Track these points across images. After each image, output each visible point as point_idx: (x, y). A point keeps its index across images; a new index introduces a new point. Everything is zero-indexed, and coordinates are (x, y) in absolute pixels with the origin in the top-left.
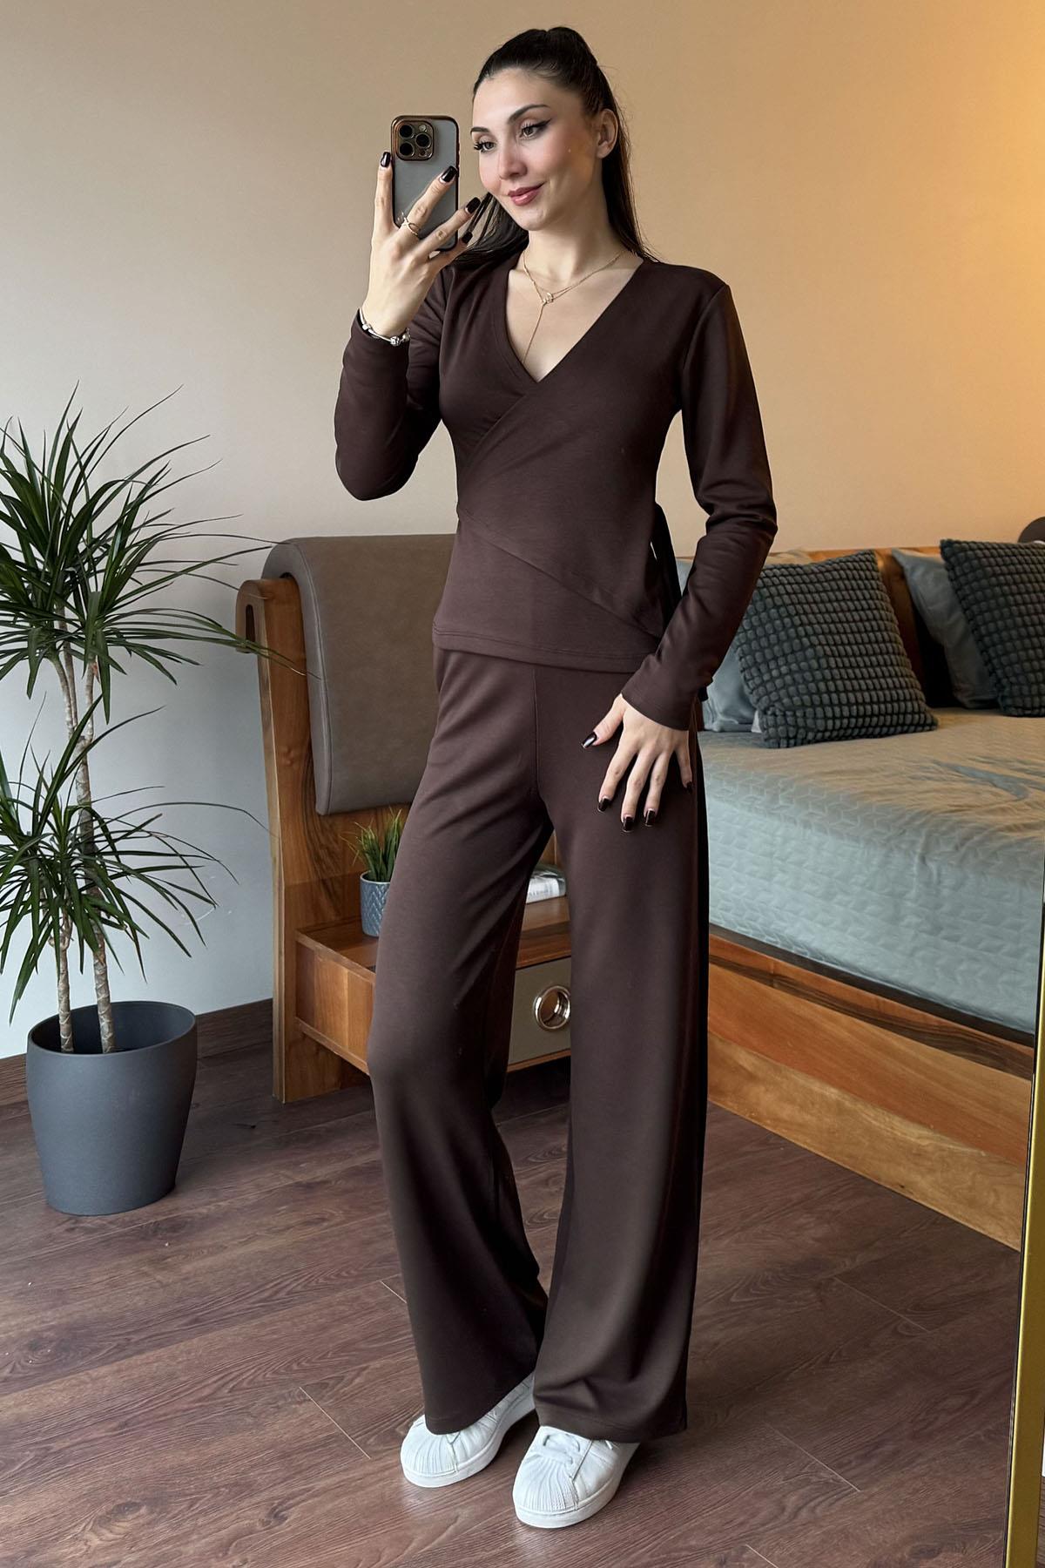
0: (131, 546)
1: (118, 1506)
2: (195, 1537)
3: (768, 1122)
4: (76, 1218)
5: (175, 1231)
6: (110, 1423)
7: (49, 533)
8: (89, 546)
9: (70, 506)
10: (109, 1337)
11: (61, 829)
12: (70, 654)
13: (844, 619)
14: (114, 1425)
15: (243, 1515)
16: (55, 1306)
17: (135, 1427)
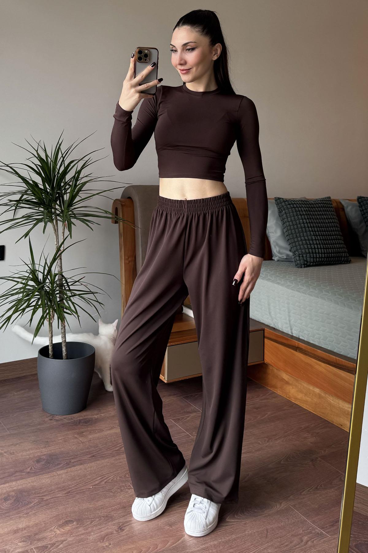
0: (79, 184)
1: (66, 521)
2: (92, 534)
3: (293, 399)
4: (53, 415)
5: (86, 423)
6: (64, 492)
7: (52, 180)
8: (65, 184)
9: (59, 170)
10: (64, 459)
11: (52, 281)
12: (57, 220)
13: (323, 222)
14: (65, 492)
15: (109, 528)
16: (45, 447)
17: (73, 493)
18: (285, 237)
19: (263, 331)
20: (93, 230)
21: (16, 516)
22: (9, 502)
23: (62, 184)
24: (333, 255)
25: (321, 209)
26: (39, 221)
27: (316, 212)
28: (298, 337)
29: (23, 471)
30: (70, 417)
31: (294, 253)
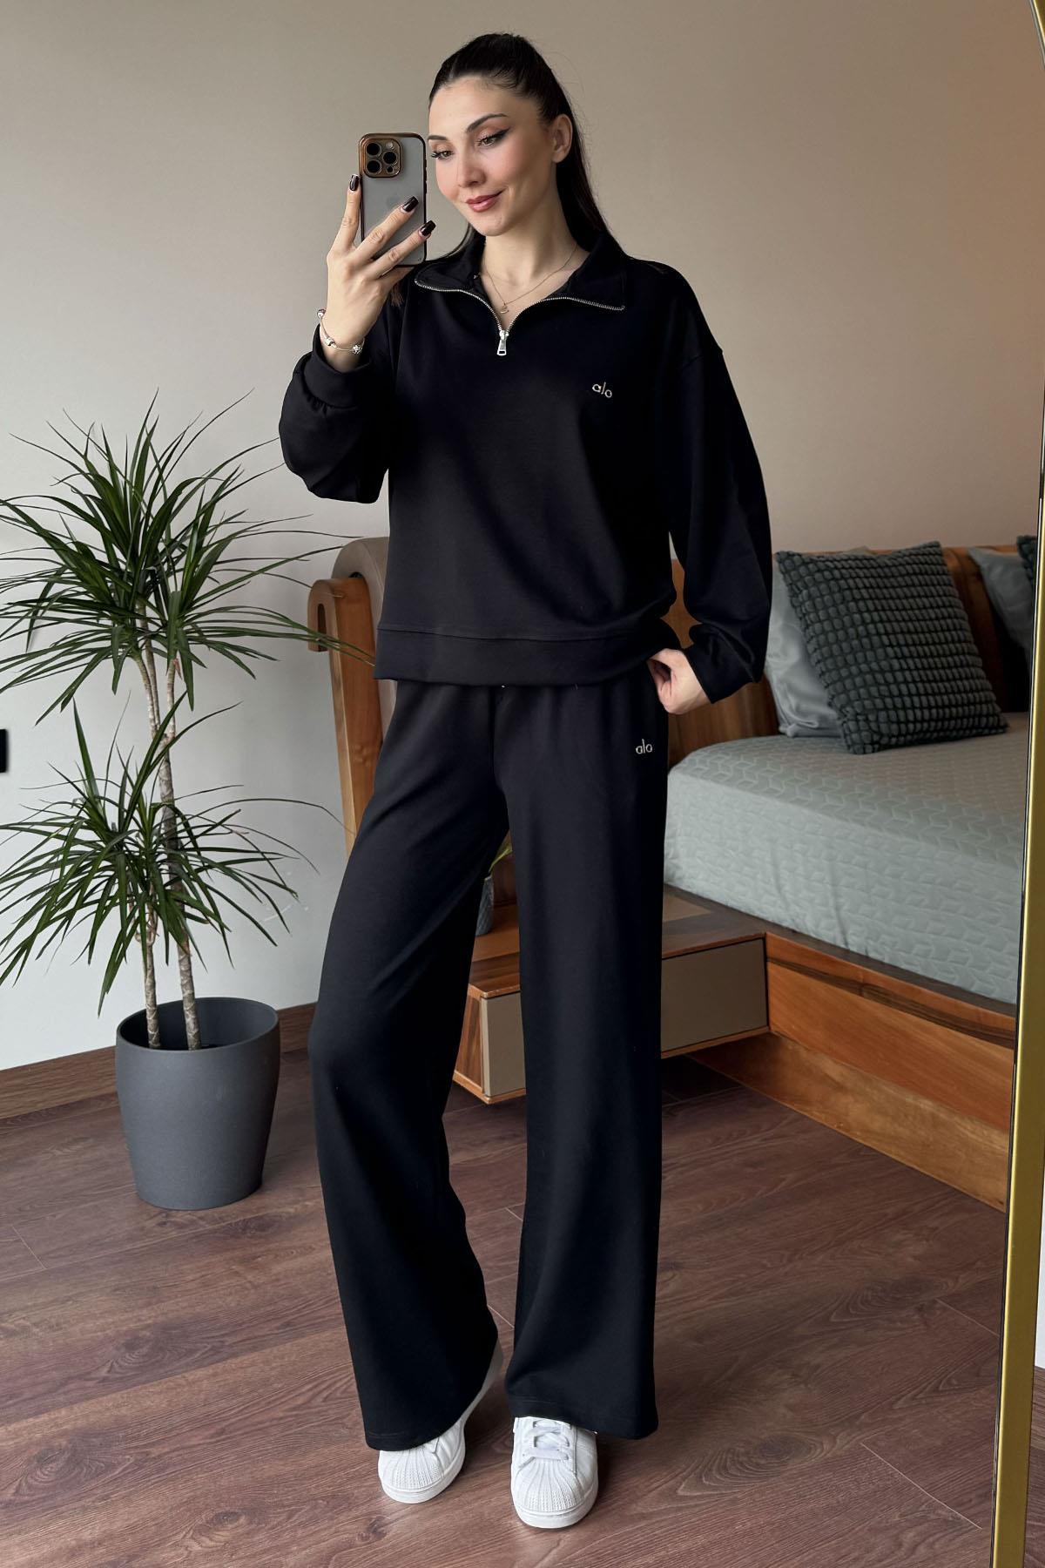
0: (208, 547)
1: (218, 1516)
2: (294, 1549)
3: (858, 1133)
4: (167, 1212)
5: (263, 1230)
6: (208, 1430)
7: (130, 537)
8: (168, 546)
9: (149, 507)
10: (203, 1338)
11: (146, 825)
12: (151, 651)
13: (921, 617)
14: (212, 1431)
15: (342, 1529)
16: (149, 1304)
17: (232, 1435)
18: (813, 667)
19: (761, 941)
20: (253, 676)
21: (77, 1505)
22: (52, 1468)
23: (161, 547)
24: (954, 710)
25: (912, 580)
26: (101, 654)
27: (898, 590)
28: (863, 953)
29: (88, 1377)
30: (216, 1215)
31: (840, 710)
